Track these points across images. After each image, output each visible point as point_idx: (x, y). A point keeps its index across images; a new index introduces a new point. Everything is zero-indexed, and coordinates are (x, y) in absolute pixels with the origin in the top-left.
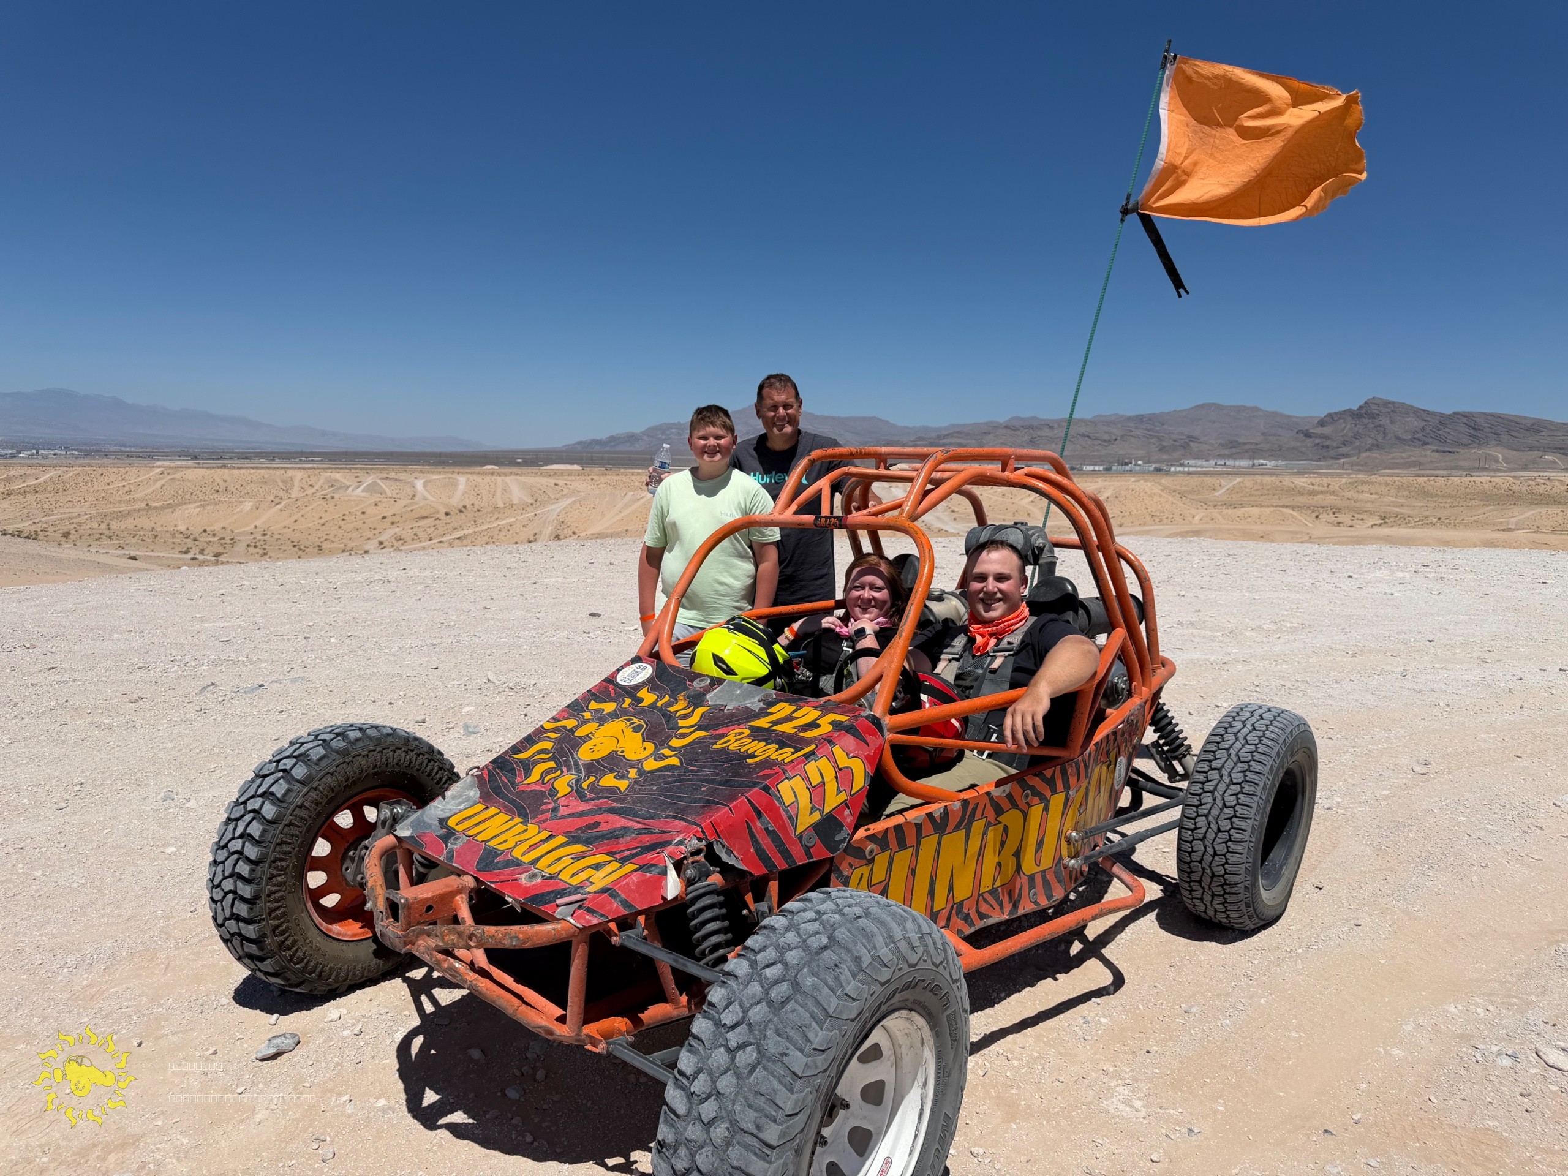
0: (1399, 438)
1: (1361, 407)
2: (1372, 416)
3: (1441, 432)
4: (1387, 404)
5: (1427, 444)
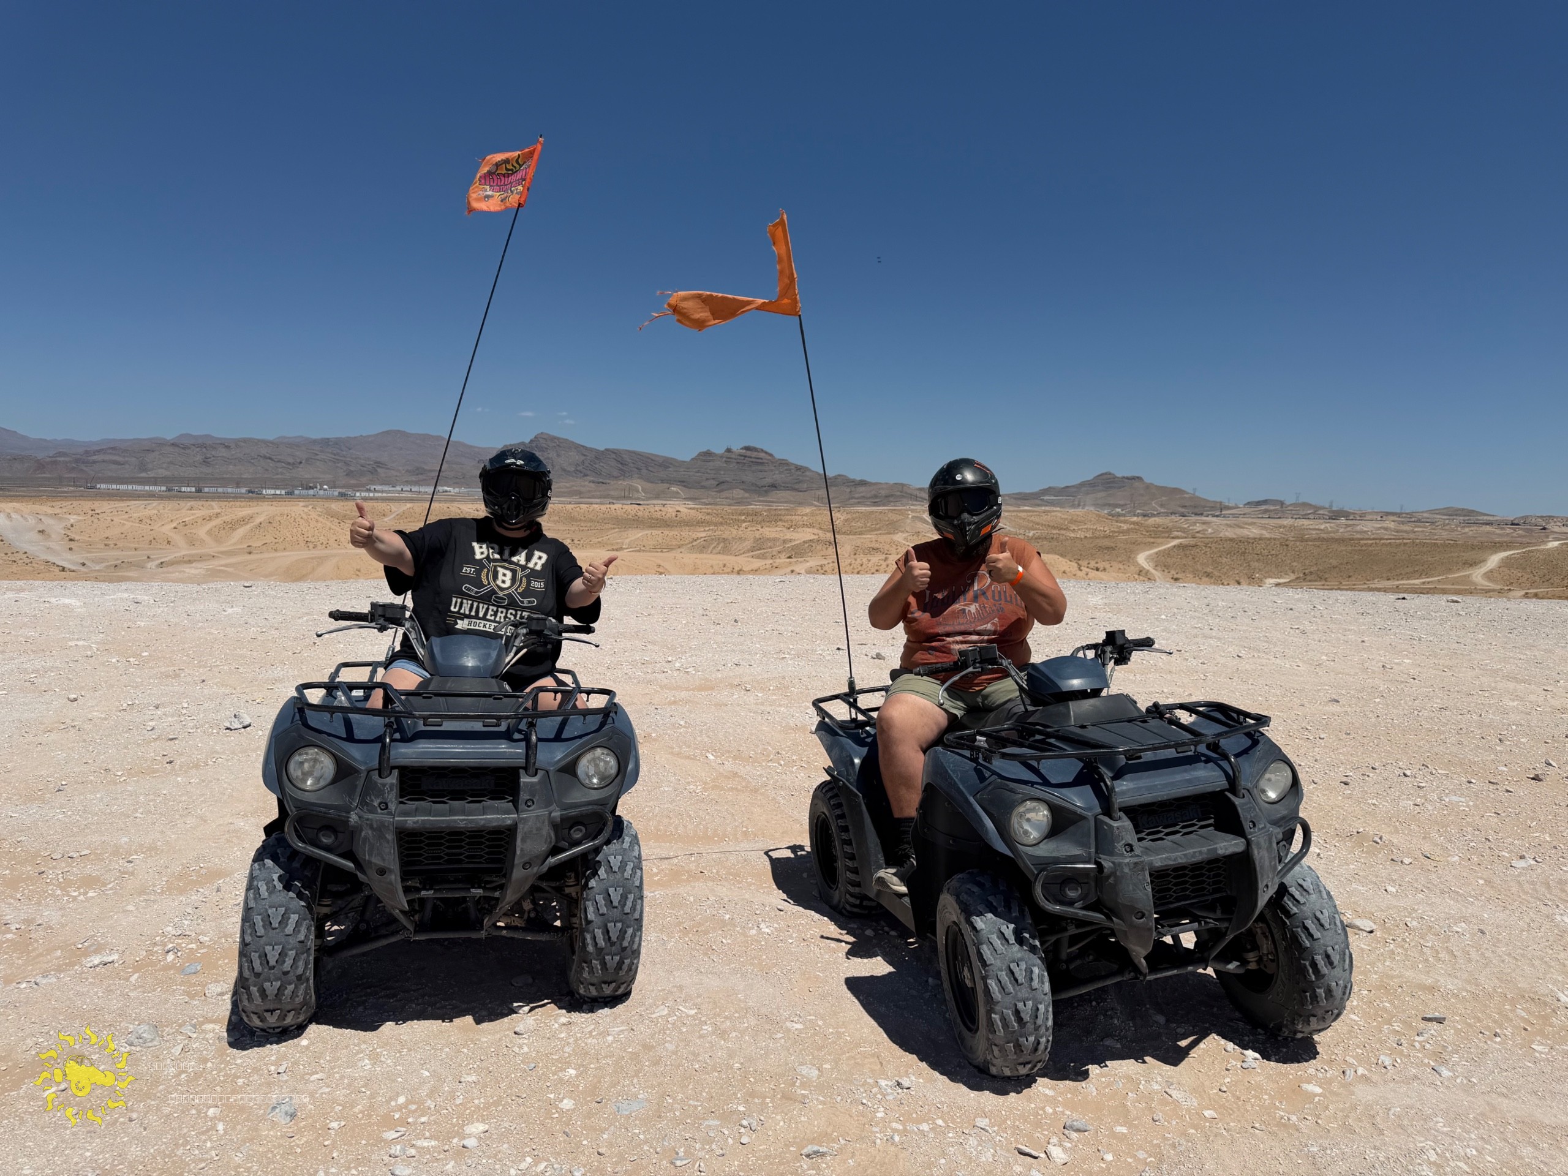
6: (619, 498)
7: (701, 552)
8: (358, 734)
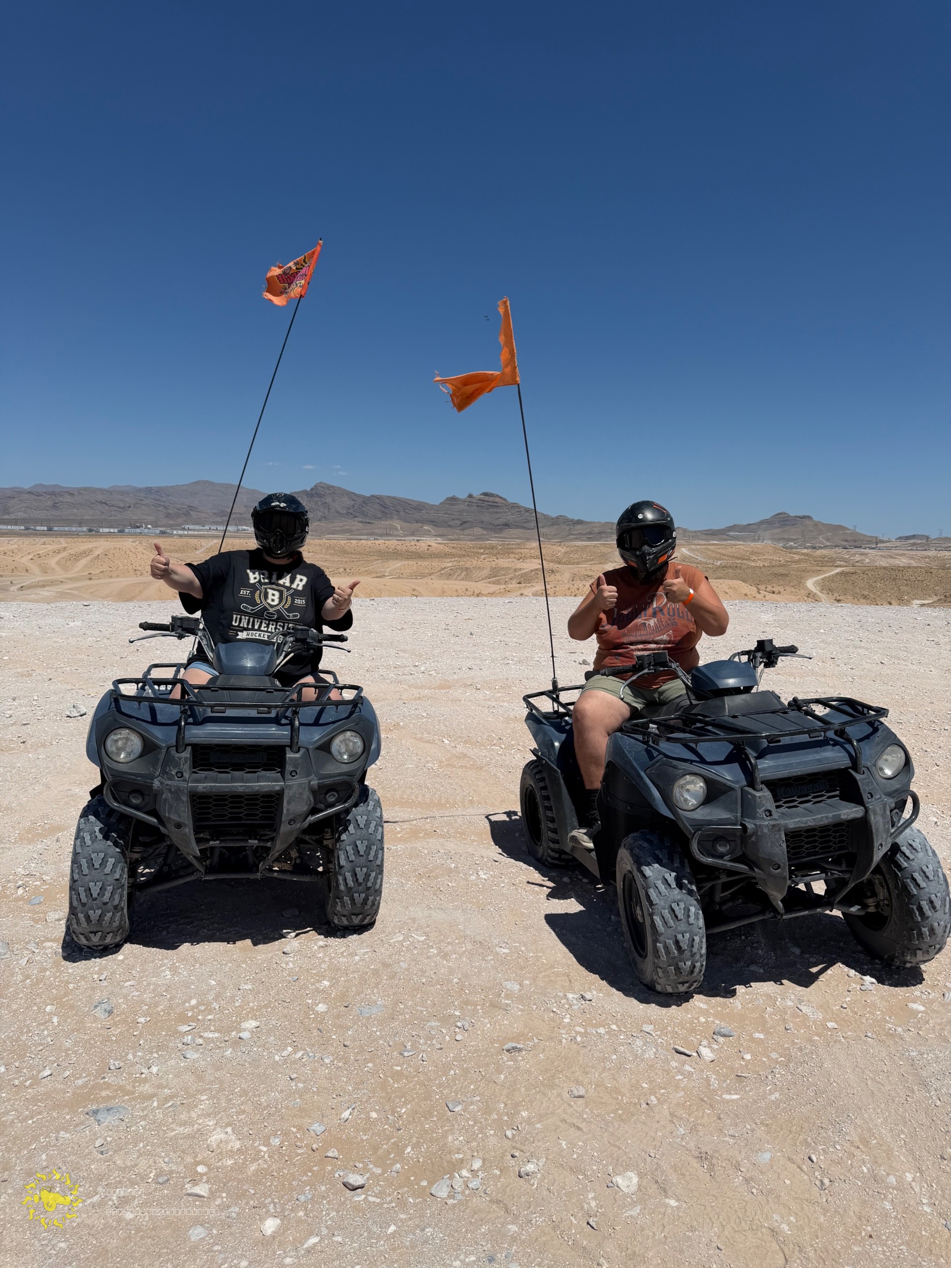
0: (338, 512)
1: (312, 489)
2: (320, 496)
3: (364, 509)
4: (329, 487)
5: (356, 517)
6: (381, 535)
7: (448, 579)
8: (160, 718)
